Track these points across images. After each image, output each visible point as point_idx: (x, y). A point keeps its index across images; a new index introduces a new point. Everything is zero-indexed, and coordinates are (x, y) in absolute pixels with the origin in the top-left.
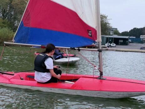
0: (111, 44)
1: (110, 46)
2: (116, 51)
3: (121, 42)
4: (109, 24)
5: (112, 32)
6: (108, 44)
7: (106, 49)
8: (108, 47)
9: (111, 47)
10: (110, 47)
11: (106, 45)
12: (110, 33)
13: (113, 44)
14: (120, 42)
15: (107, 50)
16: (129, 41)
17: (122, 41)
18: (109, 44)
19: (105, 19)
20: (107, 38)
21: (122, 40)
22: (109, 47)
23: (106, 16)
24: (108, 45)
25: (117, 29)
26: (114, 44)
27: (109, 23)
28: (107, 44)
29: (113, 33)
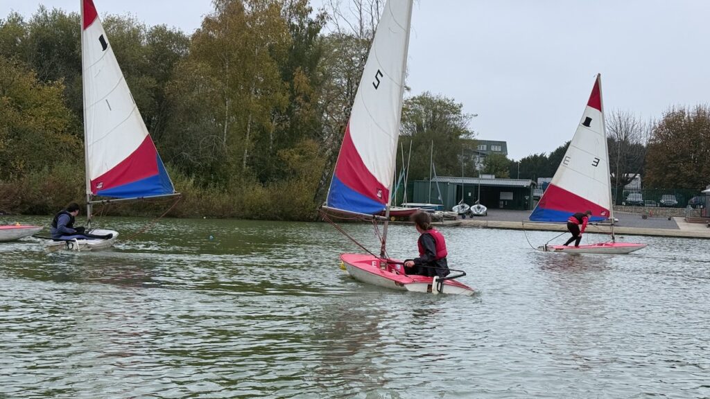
0: (472, 208)
1: (469, 212)
2: (486, 227)
3: (509, 201)
4: (467, 133)
5: (482, 160)
6: (463, 207)
7: (453, 222)
8: (463, 216)
9: (471, 217)
10: (467, 217)
11: (456, 209)
12: (472, 165)
13: (479, 208)
14: (504, 201)
15: (458, 225)
16: (535, 194)
17: (509, 196)
18: (466, 205)
19: (453, 116)
20: (459, 186)
21: (512, 194)
22: (464, 218)
23: (456, 103)
24: (461, 212)
25: (505, 142)
26: (482, 206)
27: (469, 128)
28: (459, 206)
29: (484, 163)
